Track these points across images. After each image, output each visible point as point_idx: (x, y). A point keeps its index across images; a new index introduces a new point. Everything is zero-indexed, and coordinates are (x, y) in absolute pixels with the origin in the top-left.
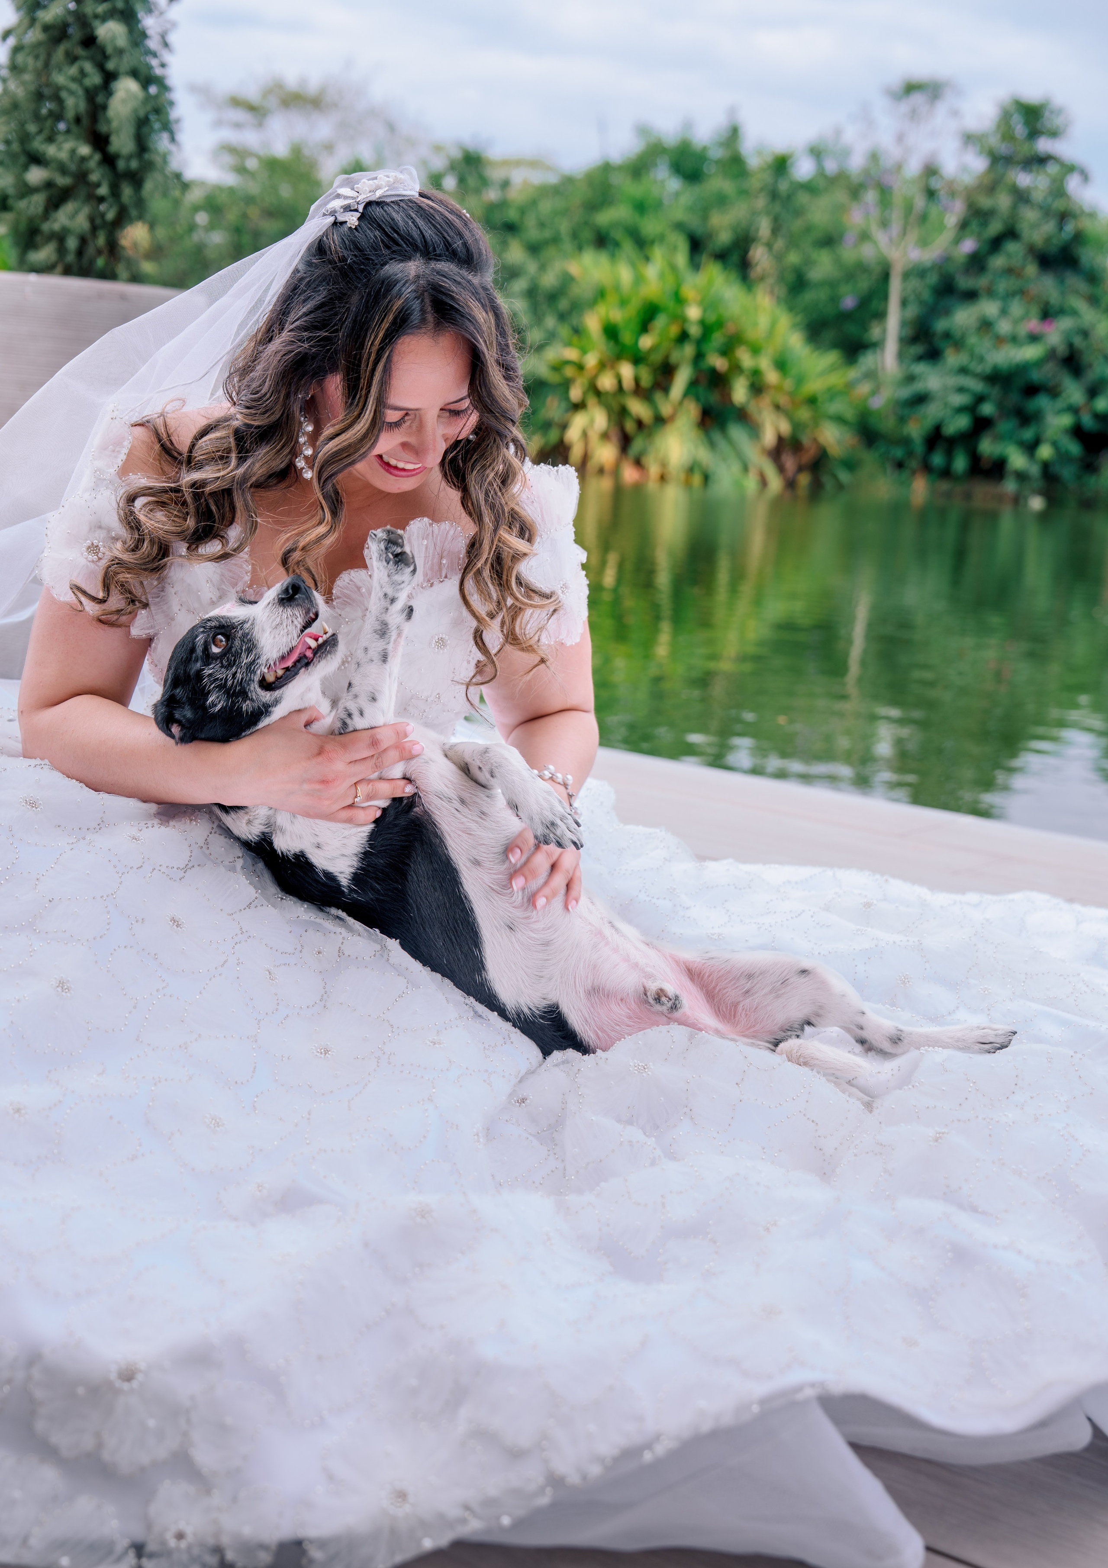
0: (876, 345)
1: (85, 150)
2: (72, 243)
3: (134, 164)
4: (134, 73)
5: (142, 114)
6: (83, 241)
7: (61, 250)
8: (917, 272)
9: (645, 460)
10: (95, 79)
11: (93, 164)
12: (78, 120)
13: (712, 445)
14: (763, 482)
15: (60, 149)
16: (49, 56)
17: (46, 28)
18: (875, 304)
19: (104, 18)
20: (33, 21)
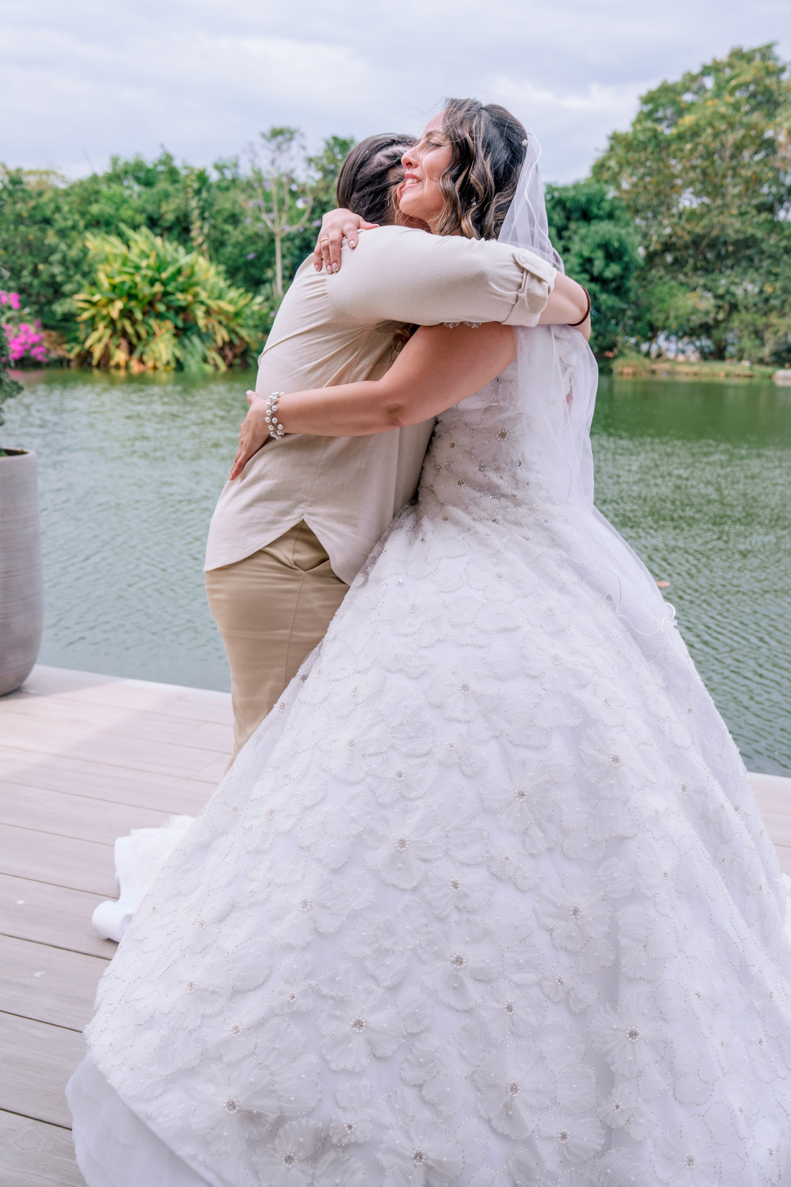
0: (271, 281)
8: (290, 238)
9: (145, 358)
13: (184, 347)
14: (216, 366)
18: (266, 257)
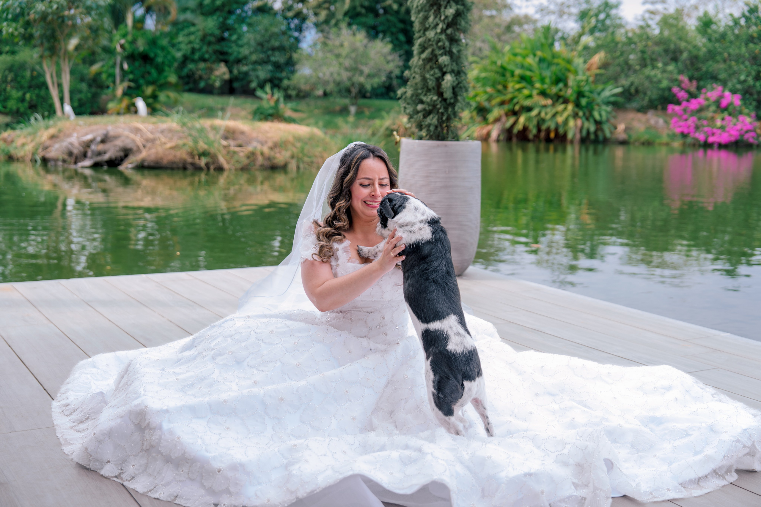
1: (435, 98)
2: (432, 128)
3: (452, 101)
4: (452, 71)
5: (455, 84)
6: (436, 127)
7: (428, 130)
10: (439, 74)
11: (438, 102)
12: (434, 88)
15: (427, 98)
16: (424, 68)
17: (424, 60)
19: (442, 55)
20: (419, 58)
